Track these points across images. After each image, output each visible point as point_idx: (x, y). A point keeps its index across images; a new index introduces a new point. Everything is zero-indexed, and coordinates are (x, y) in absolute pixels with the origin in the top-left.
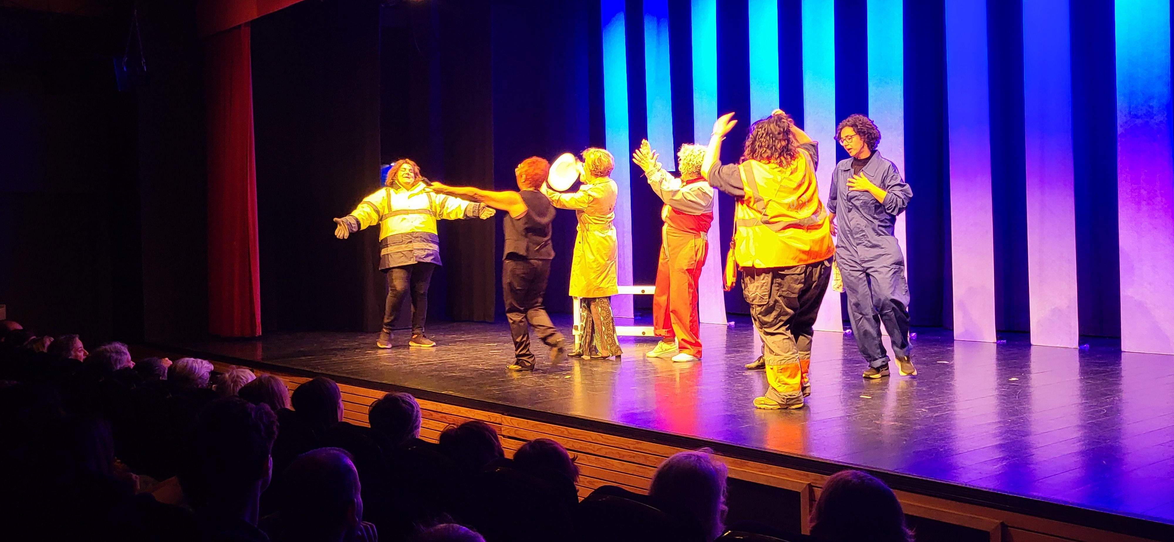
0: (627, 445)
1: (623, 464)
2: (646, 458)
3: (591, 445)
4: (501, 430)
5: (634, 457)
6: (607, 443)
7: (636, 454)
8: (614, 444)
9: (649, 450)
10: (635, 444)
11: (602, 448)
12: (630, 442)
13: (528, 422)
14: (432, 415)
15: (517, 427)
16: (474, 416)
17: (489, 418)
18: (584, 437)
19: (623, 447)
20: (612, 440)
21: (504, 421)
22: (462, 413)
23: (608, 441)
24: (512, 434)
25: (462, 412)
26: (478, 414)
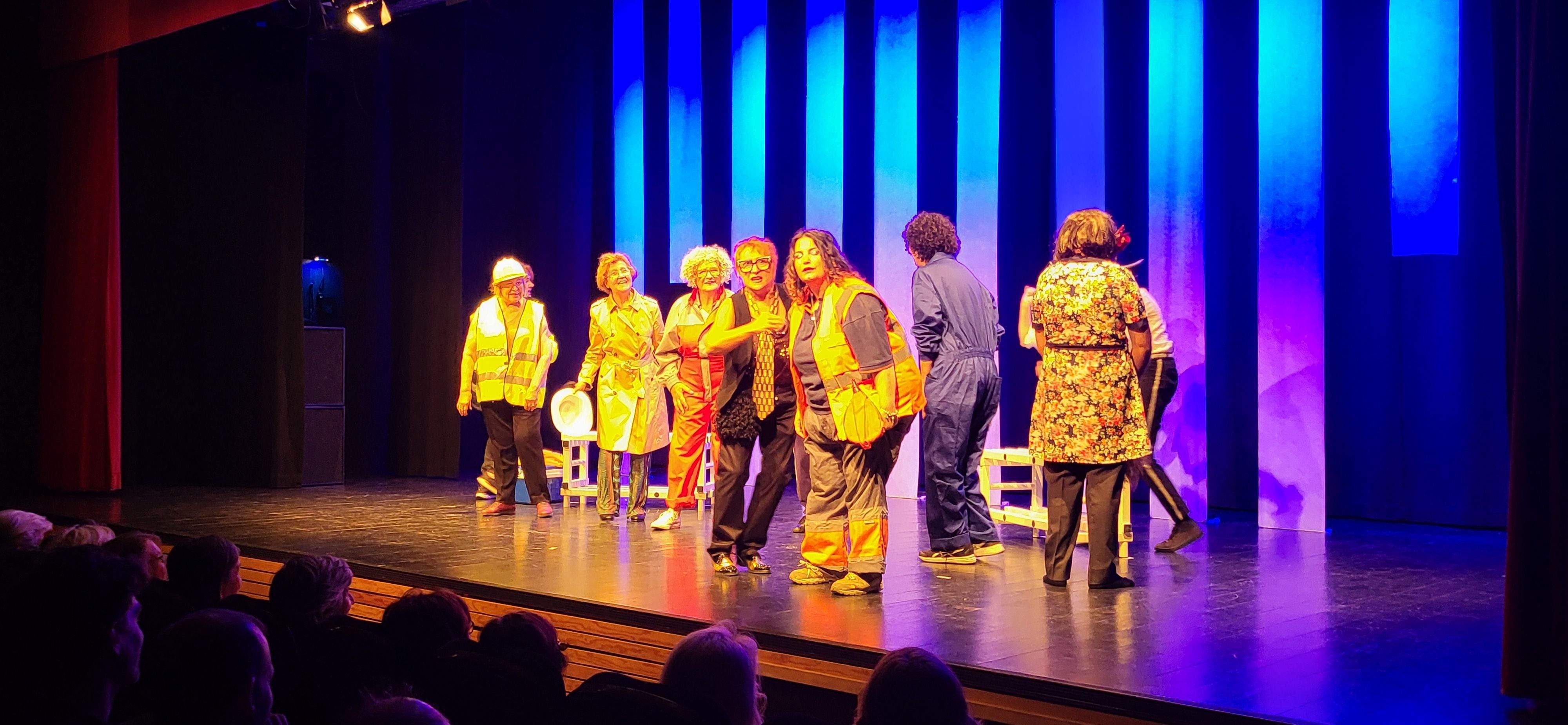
0: (632, 635)
1: (626, 662)
2: (656, 653)
3: (582, 636)
5: (639, 651)
6: (604, 633)
8: (613, 634)
9: (660, 642)
10: (641, 634)
11: (597, 640)
12: (635, 632)
13: (496, 605)
18: (573, 624)
19: (626, 638)
20: (608, 629)
23: (604, 630)
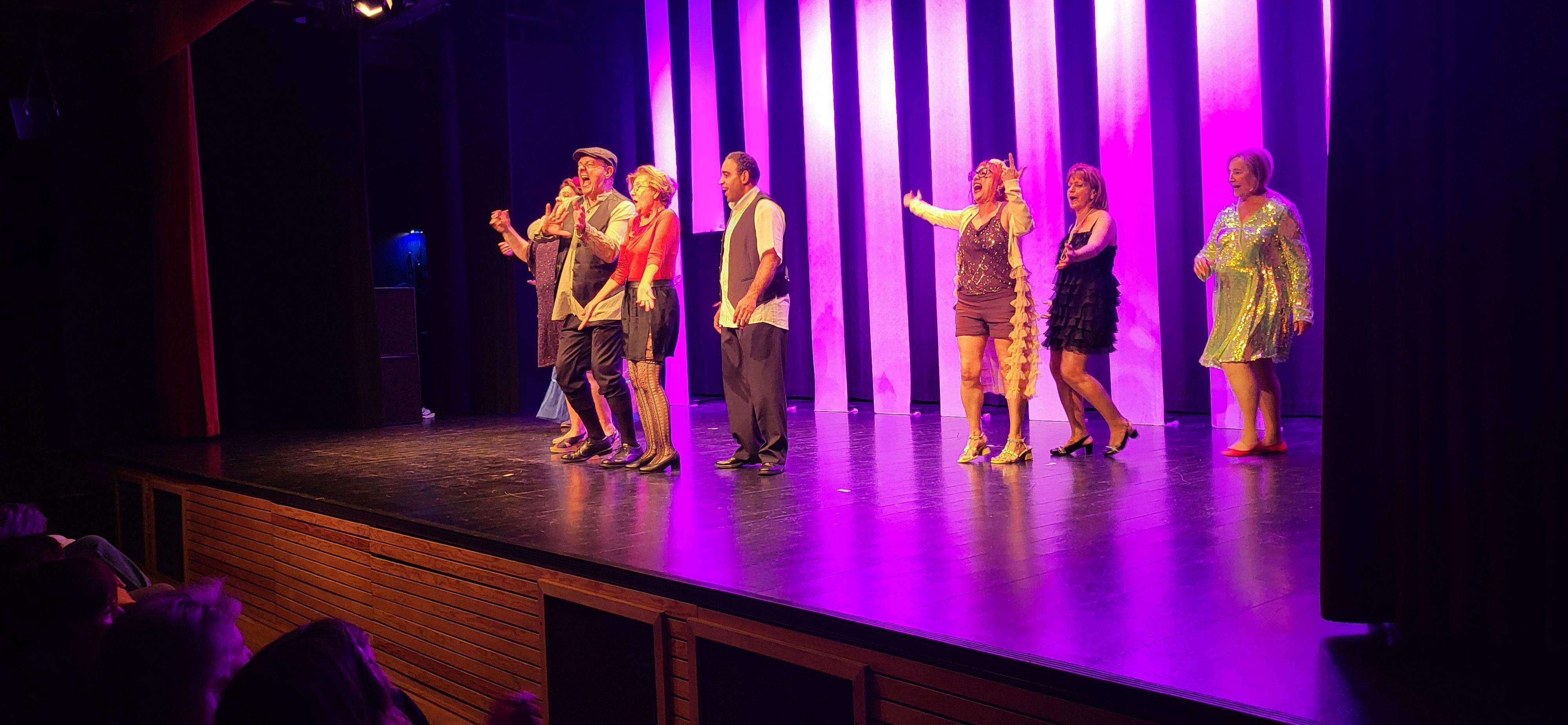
4: (369, 546)
7: (493, 574)
13: (393, 534)
14: (307, 528)
15: (383, 541)
16: (344, 528)
17: (359, 531)
21: (372, 534)
22: (335, 525)
24: (379, 552)
25: (334, 523)
26: (348, 525)
